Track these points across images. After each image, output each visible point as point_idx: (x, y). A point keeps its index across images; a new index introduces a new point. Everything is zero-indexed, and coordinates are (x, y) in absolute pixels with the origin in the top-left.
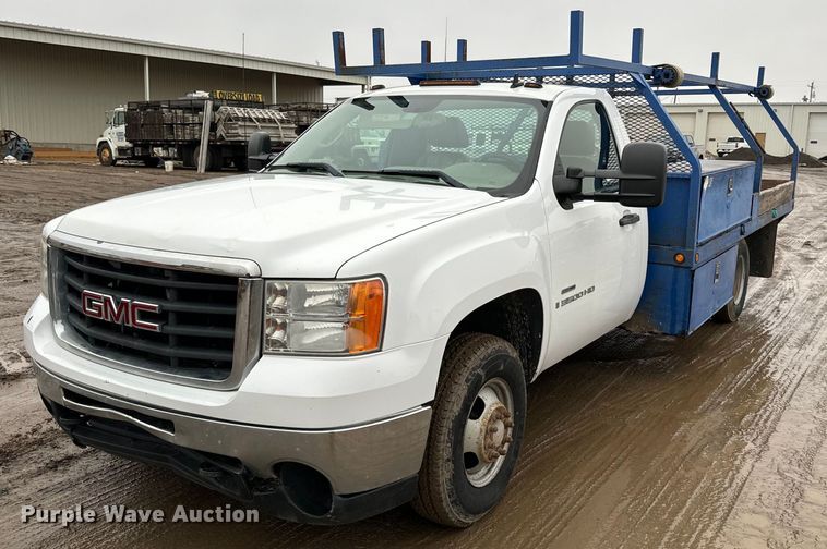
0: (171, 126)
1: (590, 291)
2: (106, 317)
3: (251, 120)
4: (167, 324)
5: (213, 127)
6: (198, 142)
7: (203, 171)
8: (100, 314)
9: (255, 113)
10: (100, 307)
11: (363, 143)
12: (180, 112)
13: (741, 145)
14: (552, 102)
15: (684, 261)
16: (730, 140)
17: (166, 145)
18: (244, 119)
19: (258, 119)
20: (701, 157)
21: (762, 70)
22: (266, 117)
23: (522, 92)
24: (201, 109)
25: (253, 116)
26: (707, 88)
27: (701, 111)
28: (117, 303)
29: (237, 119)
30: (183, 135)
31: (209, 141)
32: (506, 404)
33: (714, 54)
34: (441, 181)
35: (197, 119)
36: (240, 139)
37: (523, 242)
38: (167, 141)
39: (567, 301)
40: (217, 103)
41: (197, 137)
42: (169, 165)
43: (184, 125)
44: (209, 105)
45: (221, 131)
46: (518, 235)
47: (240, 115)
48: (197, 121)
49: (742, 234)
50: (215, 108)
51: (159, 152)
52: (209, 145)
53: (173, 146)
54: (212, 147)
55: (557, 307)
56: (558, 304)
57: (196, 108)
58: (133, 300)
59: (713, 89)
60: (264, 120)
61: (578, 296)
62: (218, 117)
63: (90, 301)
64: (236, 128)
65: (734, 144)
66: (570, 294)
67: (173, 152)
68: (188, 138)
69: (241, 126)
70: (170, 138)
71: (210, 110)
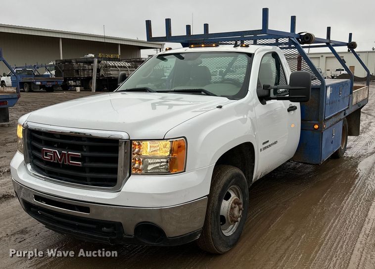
0: (77, 71)
1: (275, 143)
2: (55, 160)
3: (115, 67)
4: (85, 162)
5: (98, 70)
6: (91, 78)
7: (94, 91)
8: (51, 159)
9: (117, 64)
10: (51, 156)
11: (166, 76)
12: (82, 64)
13: (342, 72)
14: (254, 54)
15: (318, 128)
16: (337, 70)
17: (75, 80)
18: (113, 67)
19: (119, 66)
20: (325, 78)
21: (351, 35)
22: (122, 65)
23: (239, 49)
24: (92, 62)
25: (116, 65)
26: (325, 44)
27: (322, 56)
28: (60, 154)
29: (110, 66)
30: (83, 75)
31: (97, 77)
32: (239, 197)
33: (328, 27)
34: (203, 93)
35: (90, 67)
36: (112, 76)
37: (244, 121)
38: (75, 78)
39: (265, 148)
40: (99, 60)
41: (90, 75)
42: (78, 89)
43: (84, 70)
44: (96, 60)
45: (102, 72)
46: (242, 117)
47: (111, 65)
48: (90, 68)
49: (345, 115)
50: (99, 62)
51: (72, 83)
52: (97, 79)
53: (79, 80)
54: (98, 80)
55: (261, 151)
56: (261, 149)
57: (90, 62)
58: (68, 152)
59: (328, 45)
60: (121, 67)
61: (270, 146)
62: (100, 66)
63: (46, 153)
64: (109, 71)
65: (339, 72)
66: (267, 145)
67: (78, 83)
68: (86, 76)
69: (112, 70)
70: (77, 76)
71: (96, 63)
